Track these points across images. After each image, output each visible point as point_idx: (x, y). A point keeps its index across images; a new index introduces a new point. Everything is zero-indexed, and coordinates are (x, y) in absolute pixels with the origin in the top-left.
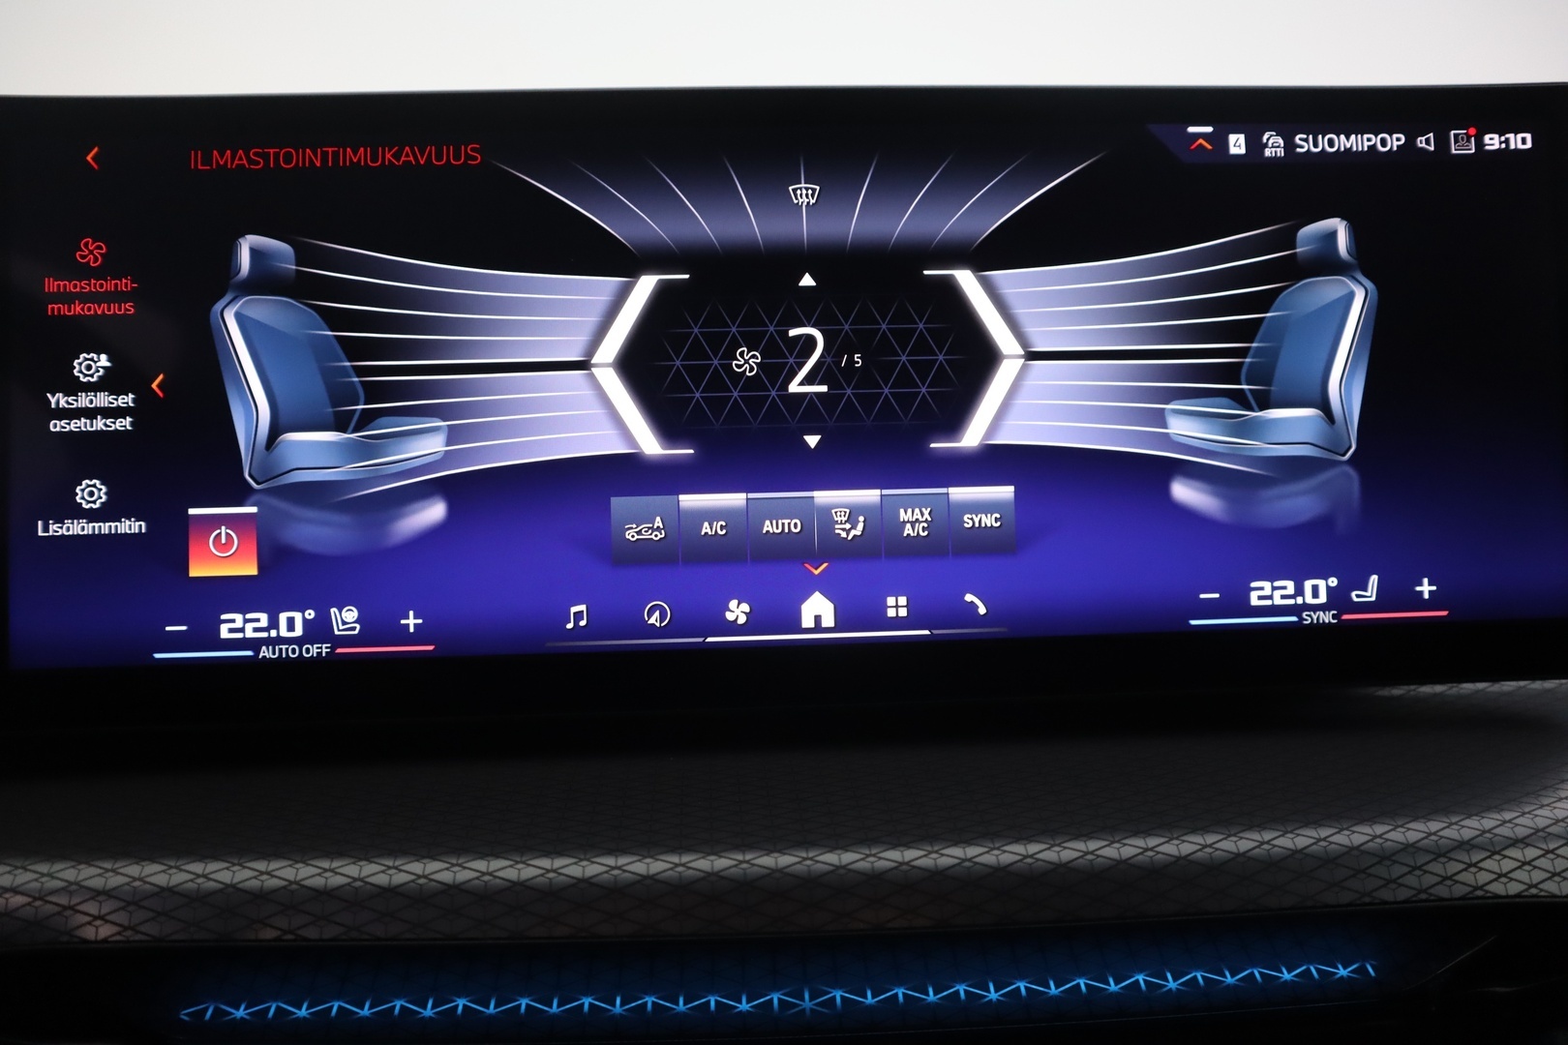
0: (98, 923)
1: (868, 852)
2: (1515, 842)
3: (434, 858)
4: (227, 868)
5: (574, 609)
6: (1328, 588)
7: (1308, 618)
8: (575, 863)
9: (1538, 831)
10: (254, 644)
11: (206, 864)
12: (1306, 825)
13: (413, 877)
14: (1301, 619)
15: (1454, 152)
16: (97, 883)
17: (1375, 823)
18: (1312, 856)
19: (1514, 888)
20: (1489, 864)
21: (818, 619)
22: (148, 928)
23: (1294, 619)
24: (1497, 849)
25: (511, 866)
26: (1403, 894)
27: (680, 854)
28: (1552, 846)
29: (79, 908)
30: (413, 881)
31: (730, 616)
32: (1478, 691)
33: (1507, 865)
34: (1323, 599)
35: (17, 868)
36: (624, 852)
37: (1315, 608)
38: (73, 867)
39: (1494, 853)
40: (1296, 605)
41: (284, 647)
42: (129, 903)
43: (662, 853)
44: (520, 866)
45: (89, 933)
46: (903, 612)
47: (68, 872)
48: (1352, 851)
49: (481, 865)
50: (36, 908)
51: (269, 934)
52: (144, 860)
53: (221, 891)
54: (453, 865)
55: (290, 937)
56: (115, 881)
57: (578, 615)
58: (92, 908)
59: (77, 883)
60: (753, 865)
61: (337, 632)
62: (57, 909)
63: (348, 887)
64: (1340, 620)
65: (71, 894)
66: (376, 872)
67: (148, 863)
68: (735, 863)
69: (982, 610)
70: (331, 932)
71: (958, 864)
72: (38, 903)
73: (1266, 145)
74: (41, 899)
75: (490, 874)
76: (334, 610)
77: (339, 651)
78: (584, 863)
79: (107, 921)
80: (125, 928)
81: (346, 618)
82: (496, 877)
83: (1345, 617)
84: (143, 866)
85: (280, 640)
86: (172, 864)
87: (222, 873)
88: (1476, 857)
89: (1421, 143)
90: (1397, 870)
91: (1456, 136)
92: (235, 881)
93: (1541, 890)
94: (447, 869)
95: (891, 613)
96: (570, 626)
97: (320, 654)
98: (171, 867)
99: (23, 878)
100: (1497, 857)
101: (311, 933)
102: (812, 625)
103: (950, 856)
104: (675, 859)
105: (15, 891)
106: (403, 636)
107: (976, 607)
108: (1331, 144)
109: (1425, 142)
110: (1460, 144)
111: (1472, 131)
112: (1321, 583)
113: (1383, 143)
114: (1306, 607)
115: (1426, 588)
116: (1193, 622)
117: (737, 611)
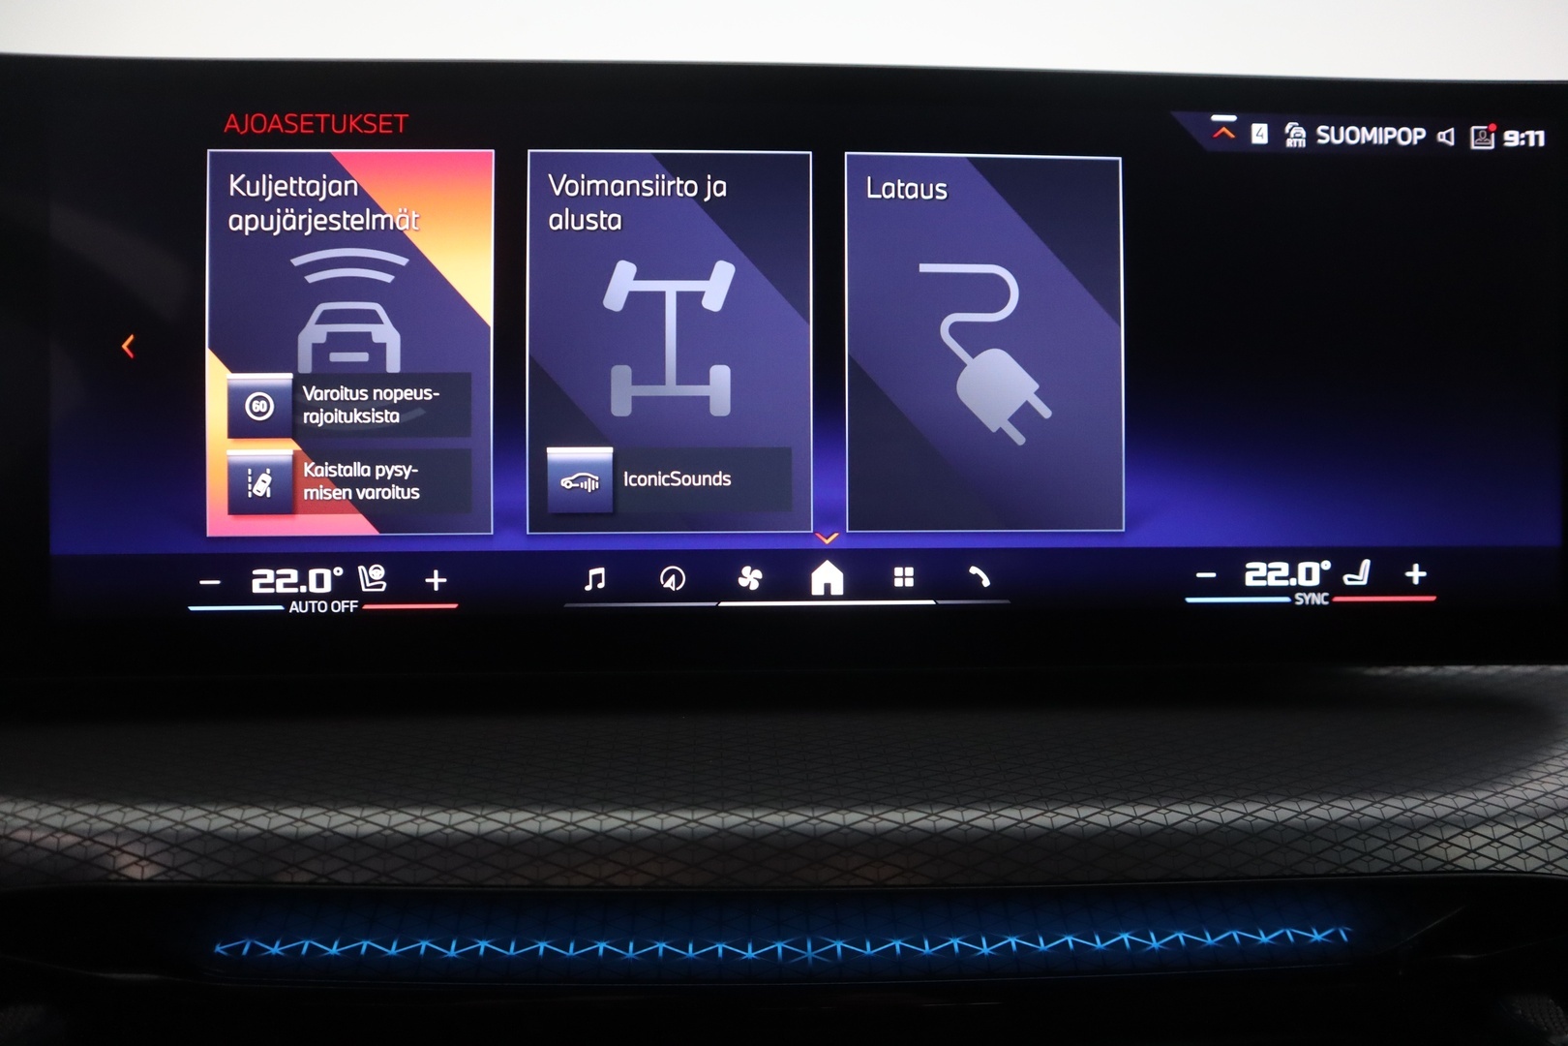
0: (144, 863)
1: (870, 813)
2: (1486, 820)
3: (459, 809)
4: (264, 815)
5: (593, 572)
6: (1322, 571)
7: (1301, 599)
8: (593, 817)
9: (1508, 810)
10: (286, 599)
11: (244, 810)
12: (1288, 798)
13: (440, 827)
14: (1294, 600)
15: (1473, 147)
16: (142, 826)
17: (1354, 798)
18: (1292, 828)
19: (1482, 863)
20: (1461, 840)
21: (827, 587)
22: (190, 869)
23: (1287, 599)
24: (1469, 826)
25: (533, 818)
26: (1377, 866)
27: (693, 811)
28: (1520, 825)
29: (126, 849)
30: (440, 831)
31: (742, 582)
32: (1462, 673)
33: (1477, 841)
34: (1316, 581)
35: (66, 809)
36: (640, 807)
37: (1307, 590)
38: (119, 810)
39: (1465, 830)
40: (1289, 587)
41: (313, 602)
42: (172, 846)
43: (674, 810)
44: (541, 818)
45: (135, 873)
46: (910, 583)
47: (114, 815)
48: (1330, 824)
49: (504, 817)
50: (86, 848)
51: (303, 877)
52: (185, 805)
53: (258, 836)
54: (478, 816)
55: (324, 880)
56: (159, 824)
57: (597, 579)
58: (137, 849)
59: (122, 825)
60: (762, 822)
61: (364, 589)
62: (105, 849)
63: (378, 835)
64: (1331, 602)
65: (118, 835)
66: (404, 821)
67: (189, 807)
68: (744, 820)
69: (986, 582)
70: (362, 877)
71: (956, 827)
72: (88, 843)
73: (1288, 136)
74: (90, 839)
75: (513, 826)
76: (361, 568)
77: (366, 607)
78: (602, 817)
79: (152, 862)
80: (170, 869)
81: (373, 576)
82: (518, 828)
83: (1337, 599)
84: (185, 811)
85: (309, 596)
86: (212, 809)
87: (258, 819)
88: (1448, 833)
89: (1442, 137)
90: (1373, 844)
91: (1477, 131)
92: (271, 827)
93: (1508, 866)
94: (472, 820)
95: (898, 583)
96: (588, 588)
97: (347, 610)
98: (211, 812)
99: (72, 819)
100: (1468, 834)
101: (344, 877)
102: (821, 592)
103: (950, 818)
104: (688, 815)
105: (66, 831)
106: (428, 594)
107: (981, 579)
108: (1352, 135)
109: (1446, 137)
110: (1481, 142)
111: (1493, 127)
112: (1315, 566)
113: (1404, 136)
114: (1299, 588)
115: (1416, 574)
116: (1189, 600)
117: (750, 578)
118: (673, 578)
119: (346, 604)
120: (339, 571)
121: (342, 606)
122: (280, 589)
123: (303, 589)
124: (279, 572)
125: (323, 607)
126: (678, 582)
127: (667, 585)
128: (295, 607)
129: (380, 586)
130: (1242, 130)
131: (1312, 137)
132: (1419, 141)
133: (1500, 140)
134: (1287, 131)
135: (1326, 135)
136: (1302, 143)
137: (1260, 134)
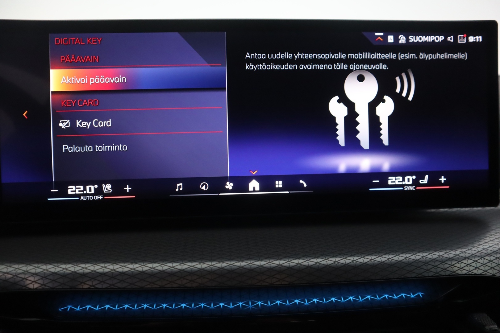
0: (34, 283)
1: (269, 261)
2: (465, 258)
3: (136, 263)
4: (73, 267)
5: (178, 185)
6: (413, 179)
7: (406, 188)
8: (179, 265)
9: (473, 255)
10: (79, 196)
11: (66, 265)
12: (403, 253)
13: (130, 269)
14: (404, 189)
15: (459, 42)
16: (33, 271)
17: (424, 252)
18: (404, 263)
19: (464, 272)
20: (457, 265)
21: (254, 188)
22: (49, 285)
23: (402, 188)
24: (460, 260)
25: (160, 266)
26: (431, 274)
27: (211, 262)
28: (476, 259)
29: (28, 279)
30: (130, 270)
31: (227, 187)
32: (458, 211)
33: (463, 265)
34: (411, 182)
35: (8, 266)
36: (194, 261)
37: (408, 185)
38: (26, 266)
39: (459, 262)
40: (402, 184)
41: (88, 196)
42: (43, 277)
43: (206, 262)
44: (163, 266)
45: (31, 286)
46: (281, 186)
47: (24, 268)
48: (416, 261)
49: (150, 265)
50: (15, 279)
51: (86, 287)
52: (47, 264)
53: (71, 273)
54: (142, 265)
55: (93, 287)
56: (39, 270)
57: (180, 187)
58: (32, 279)
59: (27, 271)
60: (234, 265)
61: (104, 192)
62: (21, 279)
63: (110, 272)
64: (416, 189)
65: (25, 274)
66: (118, 267)
67: (48, 265)
68: (228, 265)
69: (305, 185)
70: (105, 286)
71: (296, 265)
72: (15, 277)
74: (16, 276)
75: (154, 268)
76: (103, 185)
77: (105, 198)
78: (182, 265)
79: (37, 283)
80: (42, 285)
81: (107, 188)
82: (155, 269)
83: (418, 188)
84: (47, 266)
85: (87, 194)
86: (56, 265)
87: (71, 268)
88: (453, 263)
90: (430, 267)
91: (460, 37)
92: (76, 270)
93: (472, 273)
94: (140, 267)
95: (277, 186)
96: (177, 190)
97: (99, 199)
98: (55, 266)
99: (10, 269)
101: (99, 286)
102: (252, 190)
103: (295, 262)
104: (210, 263)
105: (8, 273)
106: (125, 193)
108: (420, 39)
109: (450, 39)
110: (461, 40)
111: (465, 35)
112: (410, 178)
113: (437, 39)
114: (406, 185)
115: (443, 179)
116: (371, 189)
117: (229, 186)
118: (204, 186)
119: (99, 197)
120: (96, 186)
121: (98, 197)
122: (77, 192)
123: (85, 192)
124: (77, 187)
125: (91, 198)
126: (206, 187)
127: (203, 188)
128: (82, 198)
129: (110, 191)
130: (385, 38)
131: (407, 40)
132: (442, 40)
133: (467, 40)
134: (399, 38)
135: (412, 39)
136: (404, 42)
137: (391, 39)
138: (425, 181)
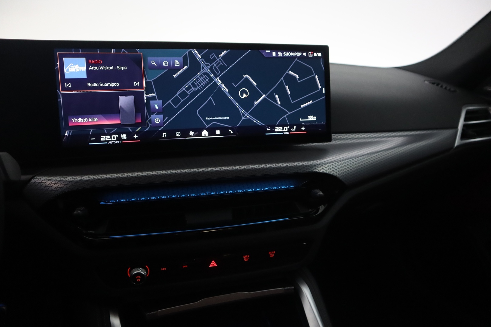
5: (164, 134)
6: (288, 128)
7: (285, 133)
10: (108, 141)
14: (283, 133)
21: (205, 134)
23: (282, 133)
31: (190, 134)
34: (287, 130)
37: (286, 132)
40: (283, 131)
41: (113, 142)
46: (219, 133)
57: (165, 135)
61: (122, 139)
69: (232, 132)
76: (122, 135)
77: (123, 142)
81: (124, 136)
83: (290, 133)
85: (112, 140)
95: (217, 133)
96: (163, 136)
97: (119, 143)
102: (204, 135)
106: (134, 139)
107: (231, 132)
108: (289, 54)
109: (305, 54)
110: (310, 55)
111: (312, 52)
112: (287, 127)
113: (298, 54)
114: (284, 131)
115: (303, 128)
116: (266, 134)
117: (192, 133)
118: (178, 134)
120: (117, 136)
121: (118, 142)
122: (107, 140)
123: (111, 139)
124: (106, 136)
125: (115, 142)
126: (179, 135)
128: (109, 143)
129: (125, 138)
130: (271, 53)
131: (283, 54)
132: (300, 55)
133: (313, 55)
134: (279, 53)
135: (285, 54)
136: (281, 56)
137: (274, 54)
138: (294, 129)
